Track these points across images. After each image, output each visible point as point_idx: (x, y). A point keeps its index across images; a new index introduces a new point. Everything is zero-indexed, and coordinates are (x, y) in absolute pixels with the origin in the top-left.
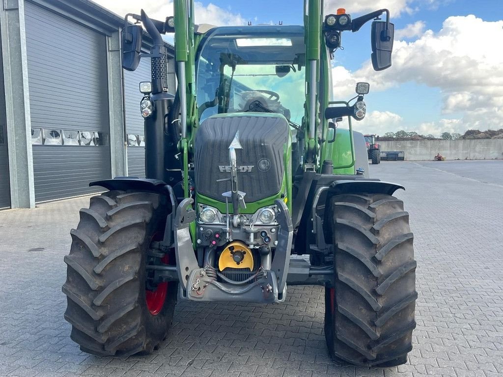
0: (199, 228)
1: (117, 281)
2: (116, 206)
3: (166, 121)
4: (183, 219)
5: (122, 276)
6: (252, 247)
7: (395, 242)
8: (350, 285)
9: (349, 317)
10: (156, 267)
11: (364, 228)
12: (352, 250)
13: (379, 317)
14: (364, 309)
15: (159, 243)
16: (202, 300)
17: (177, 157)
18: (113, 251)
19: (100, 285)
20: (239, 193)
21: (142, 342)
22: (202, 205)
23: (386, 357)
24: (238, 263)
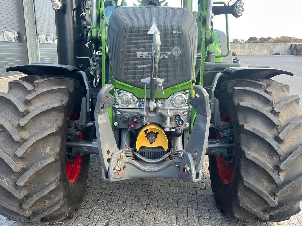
0: (116, 112)
1: (40, 163)
2: (34, 90)
3: (75, 15)
4: (103, 105)
5: (44, 158)
6: (168, 130)
7: (295, 123)
8: (256, 162)
9: (253, 189)
10: (73, 144)
11: (266, 110)
12: (258, 131)
13: (280, 189)
14: (266, 182)
15: (75, 122)
16: (123, 179)
17: (87, 46)
18: (33, 135)
19: (22, 167)
20: (158, 79)
21: (65, 212)
22: (117, 90)
23: (277, 218)
24: (151, 143)
